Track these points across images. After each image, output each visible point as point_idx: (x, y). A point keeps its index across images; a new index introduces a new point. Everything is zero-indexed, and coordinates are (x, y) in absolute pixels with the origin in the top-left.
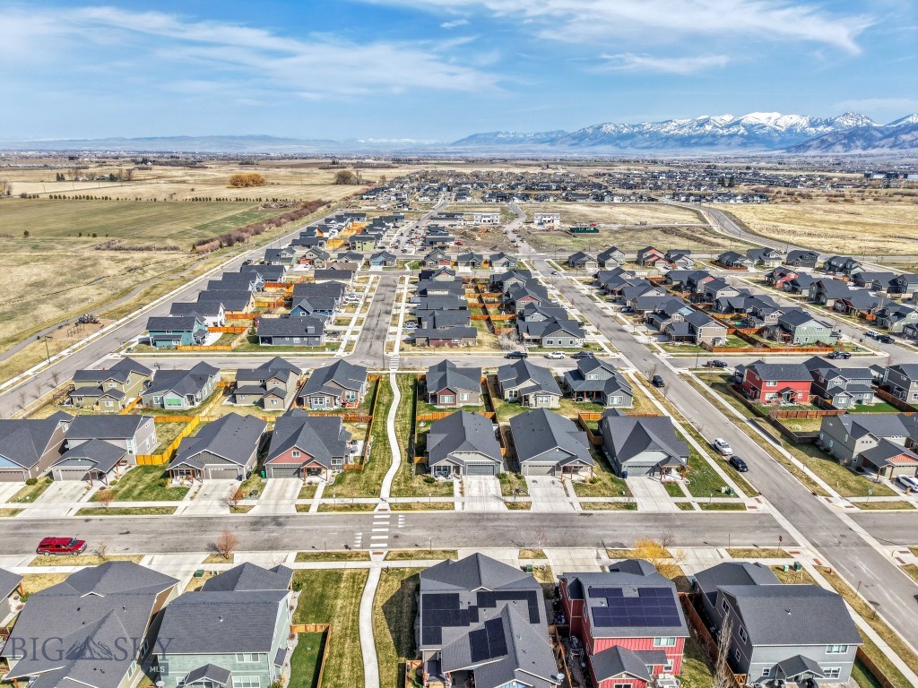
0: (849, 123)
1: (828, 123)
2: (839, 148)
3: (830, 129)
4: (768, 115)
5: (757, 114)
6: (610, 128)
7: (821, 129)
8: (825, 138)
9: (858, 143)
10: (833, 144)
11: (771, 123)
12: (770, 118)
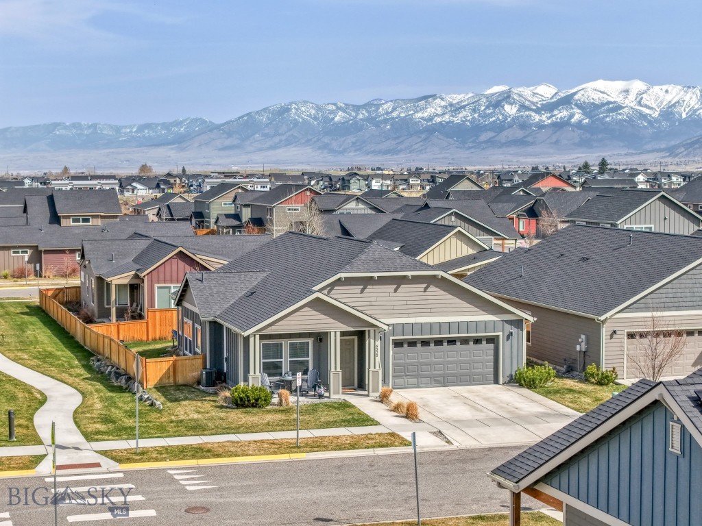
4: (620, 85)
11: (630, 101)
12: (627, 91)
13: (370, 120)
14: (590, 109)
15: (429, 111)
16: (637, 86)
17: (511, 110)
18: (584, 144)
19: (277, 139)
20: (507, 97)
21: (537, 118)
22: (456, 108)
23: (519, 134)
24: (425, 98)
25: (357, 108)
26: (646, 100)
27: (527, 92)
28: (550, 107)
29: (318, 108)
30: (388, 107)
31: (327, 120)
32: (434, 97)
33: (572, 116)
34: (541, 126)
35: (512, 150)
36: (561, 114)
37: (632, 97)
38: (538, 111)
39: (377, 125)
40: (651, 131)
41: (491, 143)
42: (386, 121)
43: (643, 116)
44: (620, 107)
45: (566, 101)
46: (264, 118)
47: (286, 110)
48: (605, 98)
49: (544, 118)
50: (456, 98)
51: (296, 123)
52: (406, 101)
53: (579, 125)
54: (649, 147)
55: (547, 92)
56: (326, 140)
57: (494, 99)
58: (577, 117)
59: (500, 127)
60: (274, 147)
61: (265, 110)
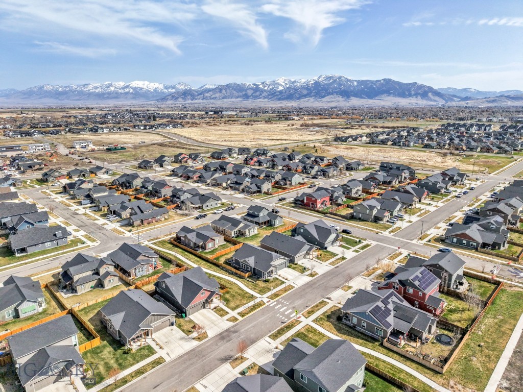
0: (182, 87)
1: (173, 87)
2: (180, 99)
3: (174, 90)
4: (142, 82)
5: (137, 82)
6: (49, 88)
7: (170, 90)
8: (173, 95)
9: (189, 97)
10: (178, 98)
11: (145, 87)
12: (144, 84)
13: (70, 90)
14: (135, 89)
15: (88, 88)
16: (147, 83)
17: (112, 89)
18: (134, 98)
19: (41, 96)
20: (111, 85)
21: (120, 91)
22: (97, 88)
23: (116, 95)
24: (87, 84)
25: (66, 87)
26: (150, 86)
27: (116, 84)
28: (124, 88)
29: (53, 87)
30: (76, 87)
31: (56, 90)
32: (89, 84)
33: (130, 91)
34: (121, 93)
35: (114, 100)
36: (127, 90)
37: (146, 86)
38: (120, 89)
39: (73, 92)
40: (151, 95)
41: (108, 98)
42: (75, 91)
43: (150, 91)
44: (143, 88)
45: (128, 87)
46: (36, 89)
47: (42, 87)
48: (138, 86)
49: (122, 91)
50: (96, 85)
51: (46, 91)
52: (81, 85)
53: (132, 93)
54: (151, 99)
55: (122, 84)
56: (57, 96)
57: (107, 85)
58: (131, 91)
59: (110, 93)
60: (40, 98)
61: (36, 87)
